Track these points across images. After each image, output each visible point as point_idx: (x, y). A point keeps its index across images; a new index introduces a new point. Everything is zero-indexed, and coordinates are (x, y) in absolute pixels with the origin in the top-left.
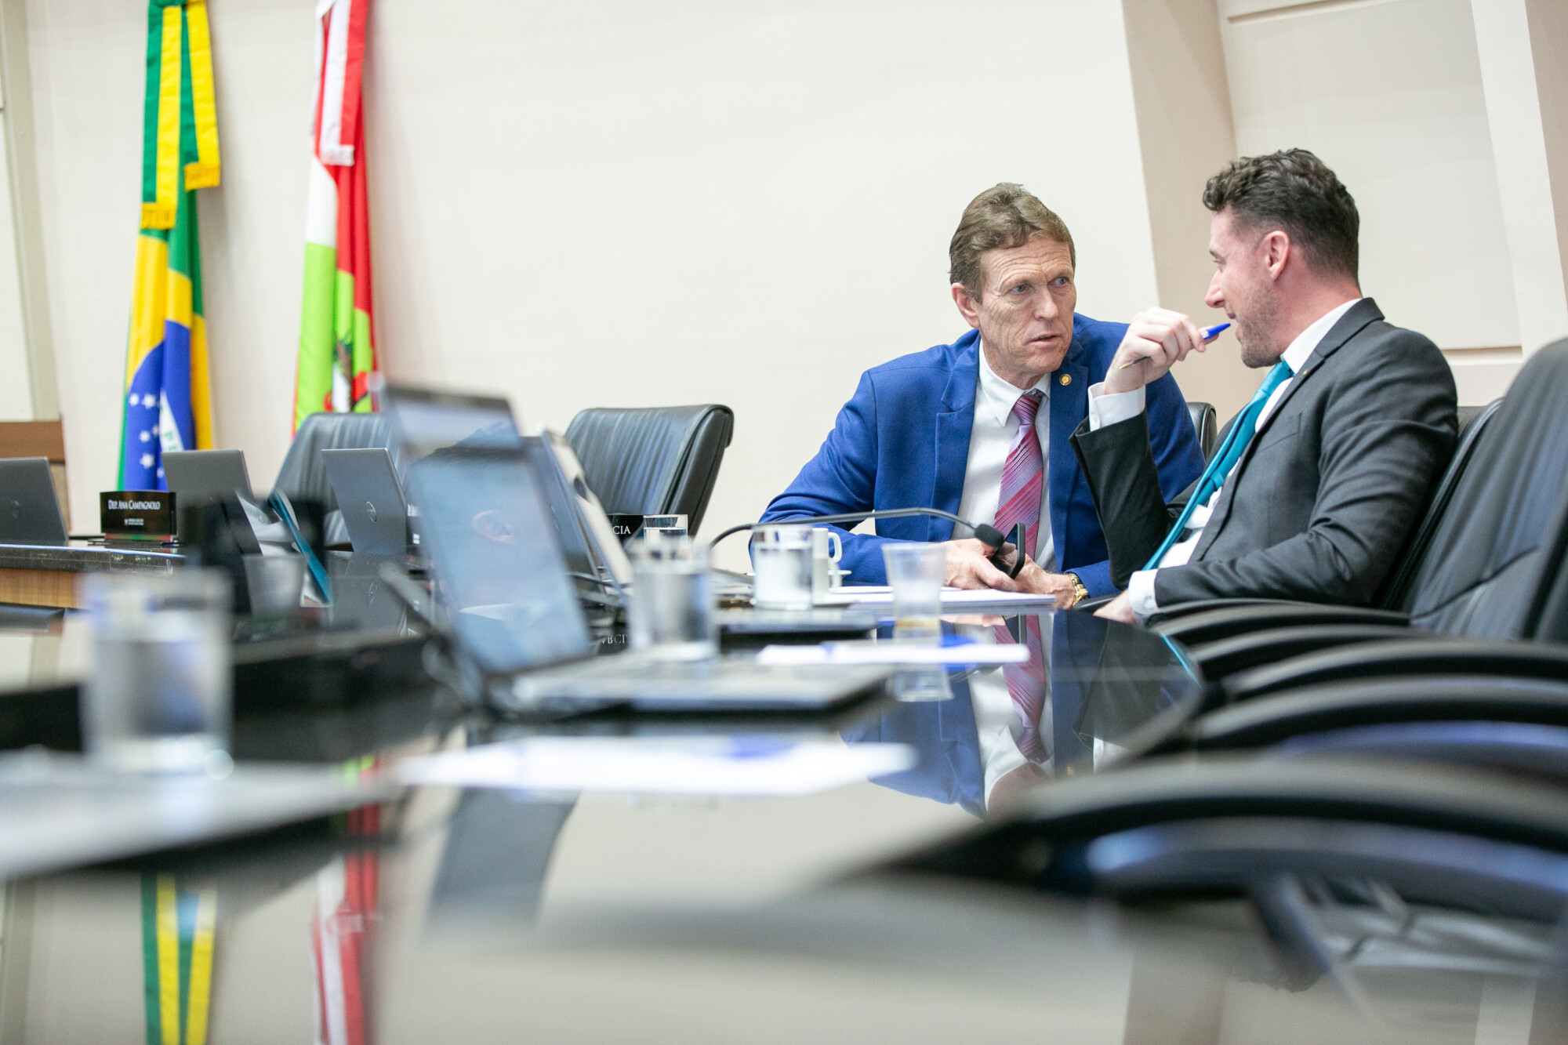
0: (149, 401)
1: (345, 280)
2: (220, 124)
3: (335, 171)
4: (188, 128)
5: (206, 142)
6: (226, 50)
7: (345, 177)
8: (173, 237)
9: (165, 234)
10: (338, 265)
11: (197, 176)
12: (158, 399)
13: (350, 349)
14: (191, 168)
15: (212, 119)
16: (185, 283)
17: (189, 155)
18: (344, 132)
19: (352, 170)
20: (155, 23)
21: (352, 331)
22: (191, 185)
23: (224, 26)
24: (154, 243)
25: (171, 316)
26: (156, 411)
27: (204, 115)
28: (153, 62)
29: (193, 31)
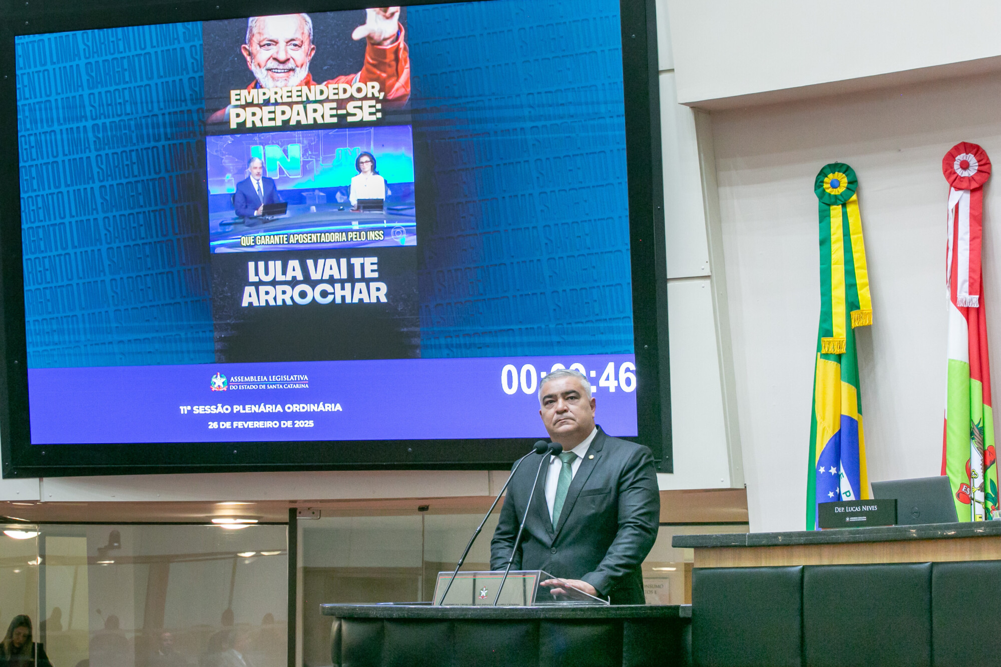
0: (833, 471)
1: (977, 385)
2: (871, 284)
3: (966, 311)
4: (851, 286)
5: (864, 294)
6: (873, 234)
7: (973, 315)
8: (844, 360)
9: (839, 358)
10: (971, 375)
11: (859, 318)
12: (838, 470)
13: (982, 431)
14: (854, 314)
15: (866, 280)
16: (853, 390)
17: (853, 305)
18: (971, 285)
19: (978, 310)
20: (824, 217)
21: (982, 419)
22: (855, 324)
23: (871, 219)
24: (832, 365)
25: (845, 412)
26: (838, 476)
27: (861, 277)
28: (825, 242)
29: (851, 221)
